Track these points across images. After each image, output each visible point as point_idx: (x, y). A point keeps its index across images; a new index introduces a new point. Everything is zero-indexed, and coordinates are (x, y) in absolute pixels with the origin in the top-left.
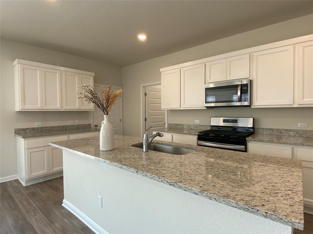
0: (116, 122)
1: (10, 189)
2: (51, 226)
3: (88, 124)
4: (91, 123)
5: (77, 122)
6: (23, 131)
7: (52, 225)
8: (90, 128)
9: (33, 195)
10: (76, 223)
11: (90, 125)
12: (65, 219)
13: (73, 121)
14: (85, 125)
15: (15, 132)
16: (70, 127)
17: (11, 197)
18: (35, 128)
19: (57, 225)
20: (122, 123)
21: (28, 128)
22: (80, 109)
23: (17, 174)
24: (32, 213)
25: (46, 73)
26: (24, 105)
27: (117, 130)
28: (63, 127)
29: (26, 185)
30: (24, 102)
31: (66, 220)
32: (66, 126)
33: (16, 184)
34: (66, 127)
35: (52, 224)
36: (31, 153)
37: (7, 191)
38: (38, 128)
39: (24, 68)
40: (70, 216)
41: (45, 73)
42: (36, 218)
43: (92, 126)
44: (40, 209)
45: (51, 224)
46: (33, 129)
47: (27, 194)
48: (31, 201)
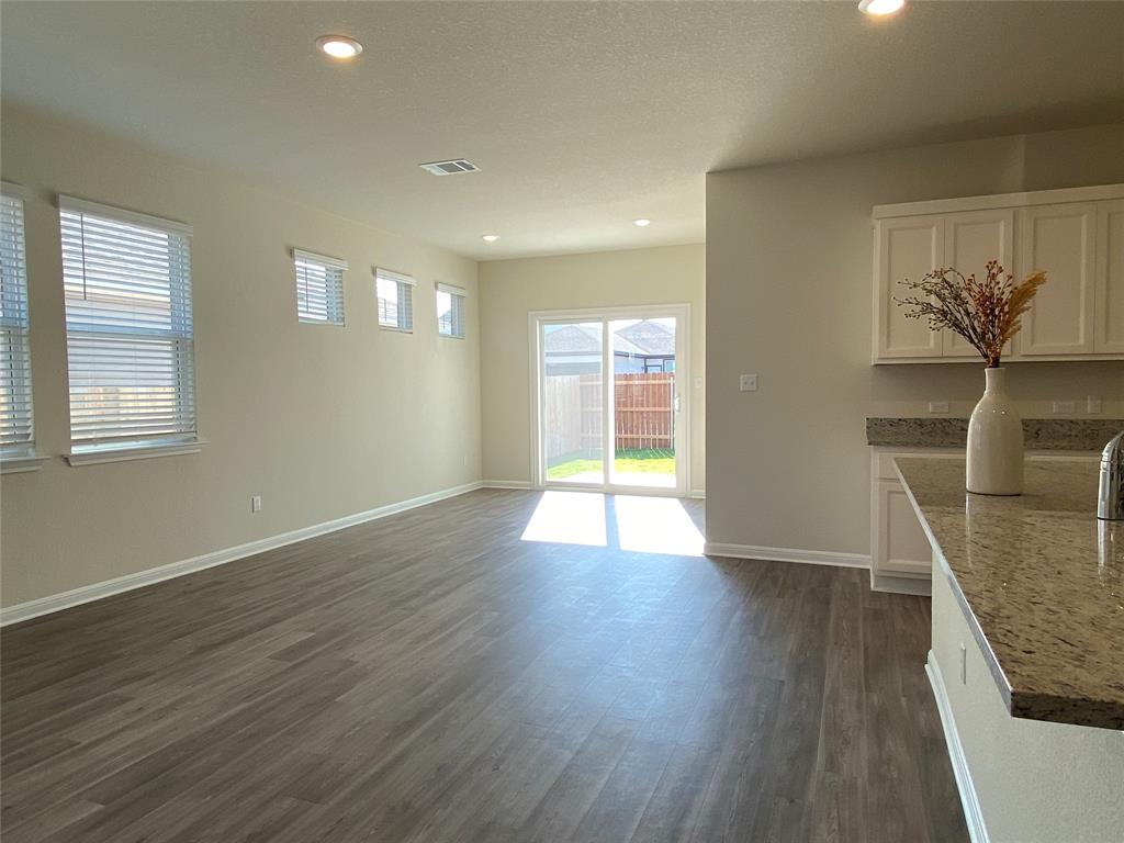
1: (837, 586)
2: (860, 691)
5: (1089, 409)
6: (888, 427)
7: (864, 694)
9: (877, 615)
10: (922, 722)
12: (905, 696)
13: (1073, 403)
15: (868, 428)
16: (1057, 427)
17: (827, 602)
18: (926, 420)
19: (875, 698)
21: (904, 420)
22: (1094, 354)
23: (869, 554)
24: (844, 651)
26: (888, 346)
29: (877, 590)
30: (889, 336)
31: (903, 701)
33: (857, 579)
35: (866, 690)
36: (890, 492)
37: (828, 586)
38: (934, 422)
39: (890, 231)
40: (926, 698)
42: (843, 663)
44: (866, 649)
45: (864, 689)
46: (920, 423)
47: (864, 608)
48: (861, 625)
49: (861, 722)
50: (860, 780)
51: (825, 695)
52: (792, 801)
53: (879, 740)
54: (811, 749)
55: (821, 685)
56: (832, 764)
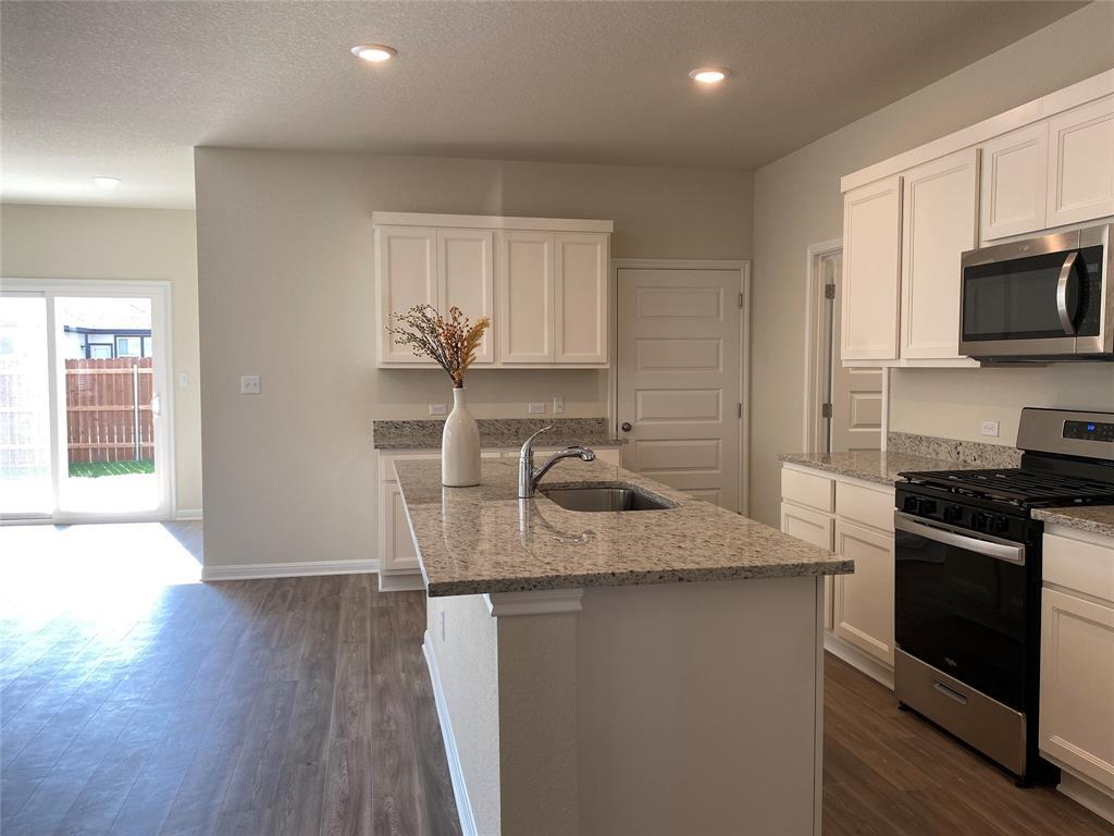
0: (716, 418)
1: (347, 592)
2: (366, 675)
3: (597, 420)
4: (609, 414)
5: (555, 409)
7: (370, 677)
8: (604, 432)
9: (384, 612)
10: (417, 686)
11: (602, 422)
12: (404, 672)
13: (543, 404)
14: (585, 420)
16: (532, 427)
17: (337, 608)
18: (426, 422)
19: (379, 678)
20: (746, 423)
21: (408, 423)
22: (555, 363)
23: (377, 557)
24: (352, 646)
25: (449, 243)
26: (391, 350)
27: (720, 450)
28: (508, 423)
29: (386, 590)
31: (403, 675)
32: (519, 421)
33: (366, 584)
34: (519, 425)
35: (372, 673)
36: (395, 494)
37: (338, 594)
38: (434, 424)
39: (389, 238)
40: (422, 670)
41: (446, 243)
42: (352, 656)
43: (612, 429)
44: (373, 642)
45: (370, 673)
46: (422, 425)
47: (372, 608)
48: (368, 623)
49: (367, 698)
50: (365, 739)
51: (336, 684)
52: (309, 764)
53: (381, 706)
54: (324, 726)
55: (332, 677)
56: (342, 732)
